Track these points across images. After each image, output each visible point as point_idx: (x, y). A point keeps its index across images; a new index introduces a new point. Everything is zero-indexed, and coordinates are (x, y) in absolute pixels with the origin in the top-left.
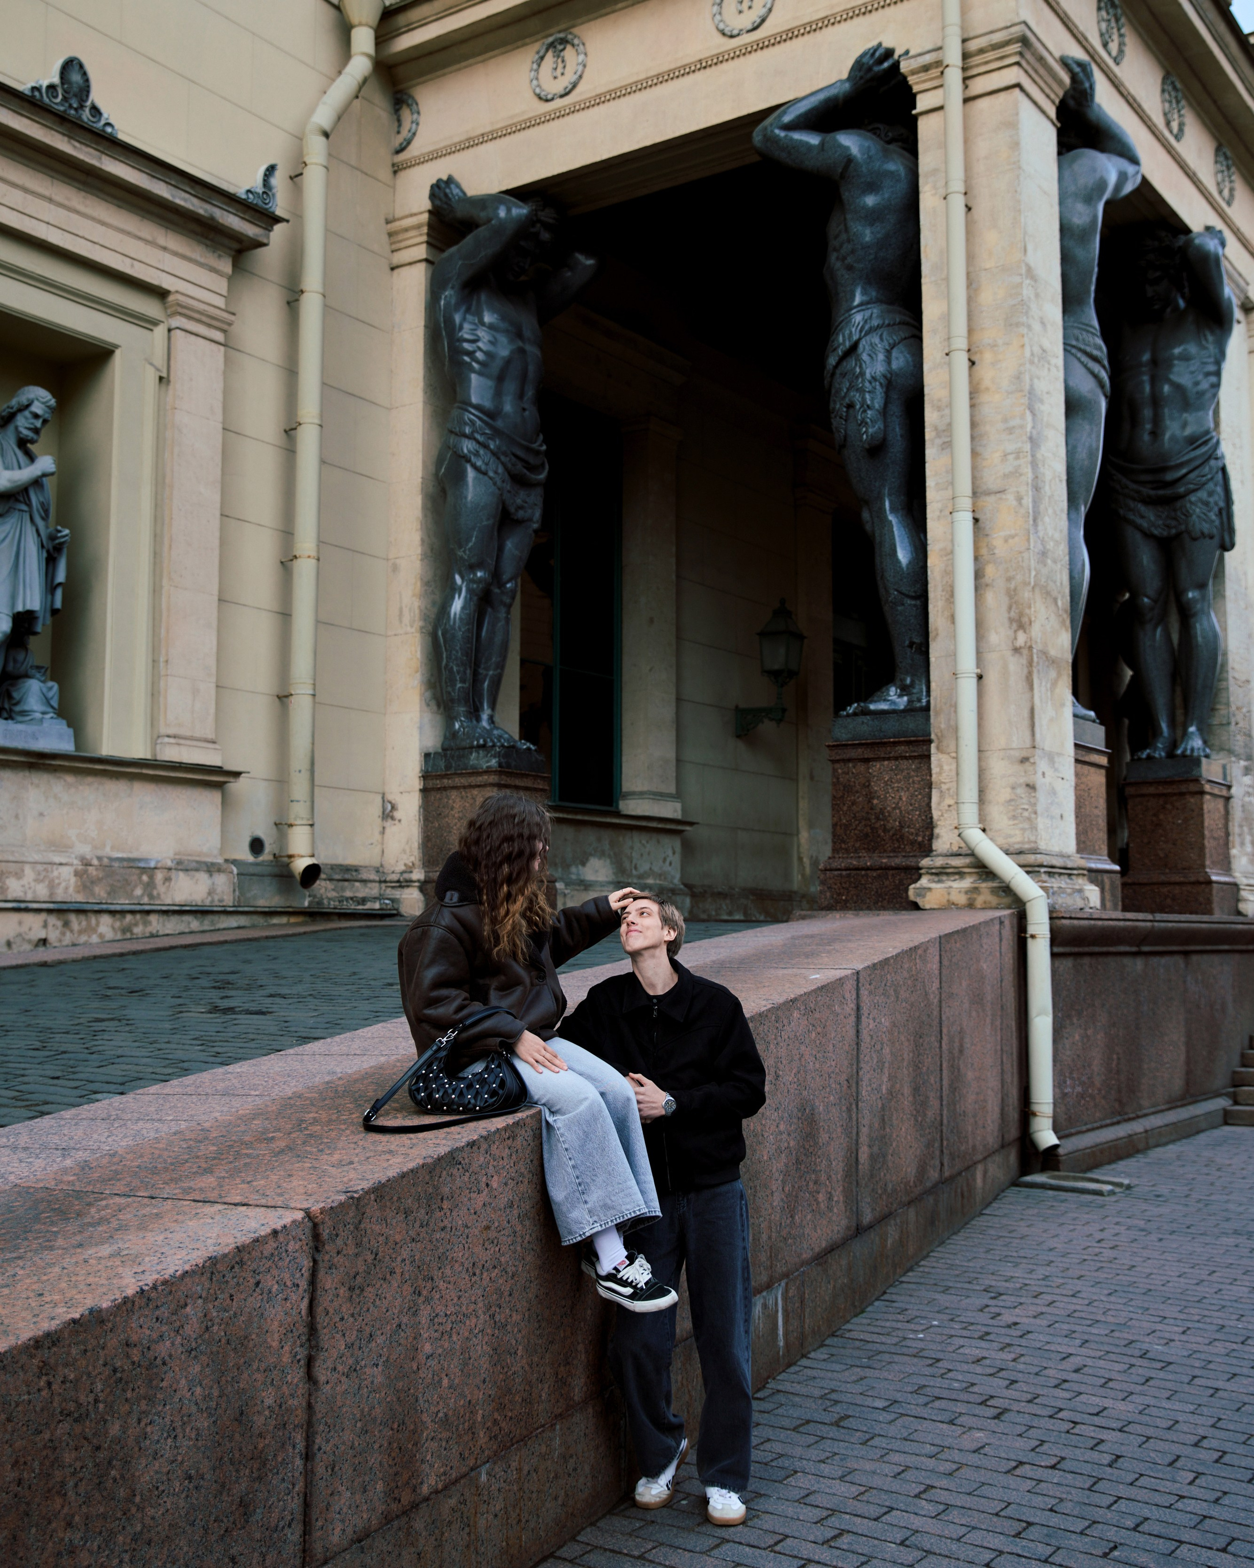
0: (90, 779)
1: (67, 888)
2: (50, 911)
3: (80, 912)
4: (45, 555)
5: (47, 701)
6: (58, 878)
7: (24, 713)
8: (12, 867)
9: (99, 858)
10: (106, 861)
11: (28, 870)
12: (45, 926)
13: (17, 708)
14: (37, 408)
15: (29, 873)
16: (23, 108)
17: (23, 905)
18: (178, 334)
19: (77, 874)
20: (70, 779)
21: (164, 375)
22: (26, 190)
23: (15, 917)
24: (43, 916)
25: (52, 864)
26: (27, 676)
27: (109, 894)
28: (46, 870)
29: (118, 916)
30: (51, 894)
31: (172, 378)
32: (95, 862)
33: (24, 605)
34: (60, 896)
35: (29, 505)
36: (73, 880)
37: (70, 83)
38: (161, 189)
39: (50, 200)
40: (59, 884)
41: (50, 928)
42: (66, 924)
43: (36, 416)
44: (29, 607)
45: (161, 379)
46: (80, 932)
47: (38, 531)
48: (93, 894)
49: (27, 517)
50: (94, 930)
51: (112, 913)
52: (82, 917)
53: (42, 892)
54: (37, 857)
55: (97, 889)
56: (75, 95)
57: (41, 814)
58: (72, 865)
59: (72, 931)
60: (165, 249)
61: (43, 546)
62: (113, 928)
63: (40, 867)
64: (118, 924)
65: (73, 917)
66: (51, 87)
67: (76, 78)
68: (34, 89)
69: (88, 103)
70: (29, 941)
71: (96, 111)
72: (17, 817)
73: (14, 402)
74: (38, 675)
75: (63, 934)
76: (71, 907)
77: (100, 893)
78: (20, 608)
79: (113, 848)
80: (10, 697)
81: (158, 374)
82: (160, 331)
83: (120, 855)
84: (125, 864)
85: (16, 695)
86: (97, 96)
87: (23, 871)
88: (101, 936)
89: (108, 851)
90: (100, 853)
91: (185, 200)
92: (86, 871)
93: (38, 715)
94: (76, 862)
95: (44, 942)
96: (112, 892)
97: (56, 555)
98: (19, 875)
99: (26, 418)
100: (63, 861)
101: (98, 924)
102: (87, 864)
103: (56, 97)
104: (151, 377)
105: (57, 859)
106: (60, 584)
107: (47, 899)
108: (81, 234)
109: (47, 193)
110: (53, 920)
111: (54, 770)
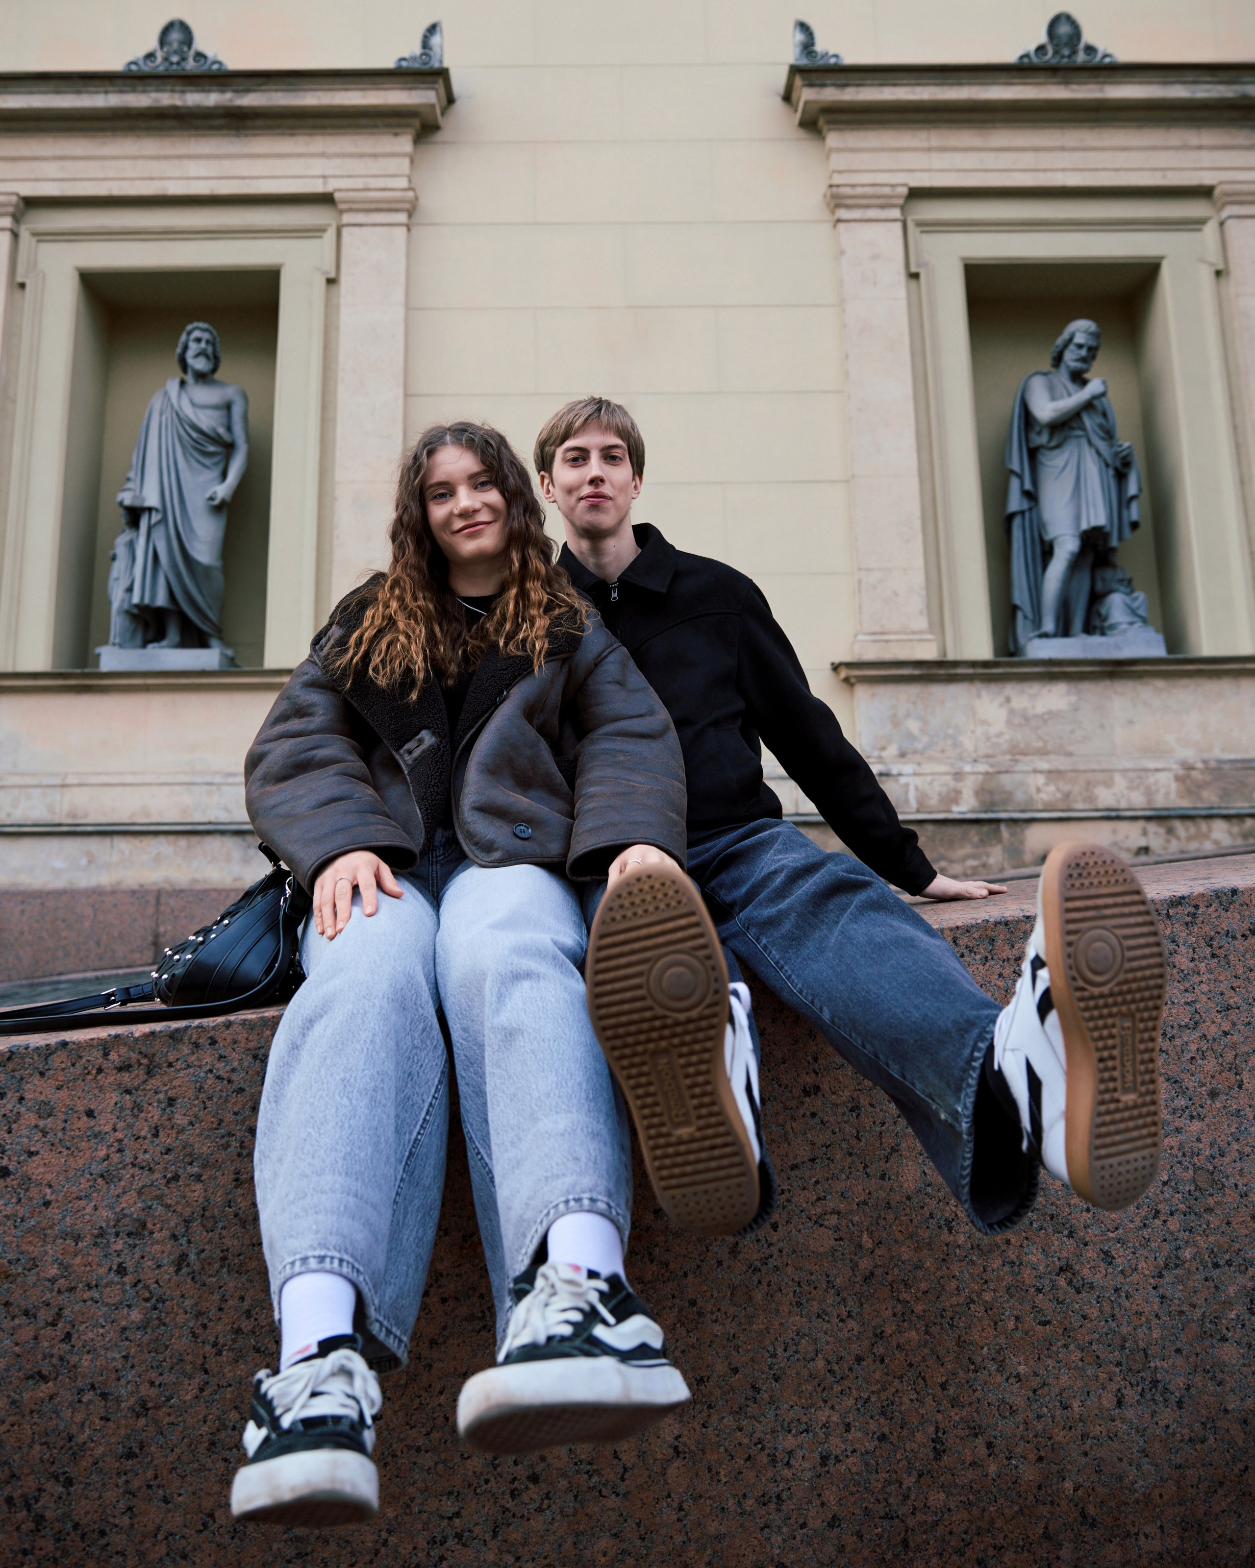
0: (1184, 682)
1: (1167, 794)
2: (1148, 818)
3: (1185, 817)
4: (1111, 472)
5: (1133, 612)
6: (1156, 784)
7: (1112, 627)
8: (1099, 776)
9: (1205, 762)
10: (1213, 764)
11: (1118, 778)
12: (1145, 833)
13: (1106, 624)
14: (1079, 339)
15: (1120, 782)
16: (1013, 78)
17: (1113, 814)
18: (1230, 223)
19: (1177, 778)
20: (1160, 683)
21: (1221, 267)
22: (1037, 149)
23: (1107, 826)
24: (1141, 824)
25: (1146, 770)
26: (1111, 591)
27: (1221, 797)
28: (1140, 777)
29: (1235, 821)
30: (1149, 801)
31: (1232, 267)
32: (1200, 765)
33: (1088, 521)
34: (1160, 801)
35: (1084, 429)
36: (1174, 786)
37: (1059, 37)
38: (1178, 92)
39: (1063, 149)
40: (1157, 791)
41: (1151, 835)
42: (1170, 831)
43: (1080, 346)
44: (1094, 523)
45: (1218, 273)
46: (1190, 839)
47: (1098, 453)
48: (1200, 798)
49: (1084, 441)
50: (1206, 836)
51: (1227, 817)
52: (1189, 824)
53: (1137, 799)
54: (1128, 765)
55: (1205, 794)
56: (1066, 45)
57: (1130, 722)
58: (1169, 770)
59: (1178, 838)
60: (1200, 148)
61: (1107, 465)
62: (1230, 833)
63: (1131, 775)
64: (1236, 829)
65: (1177, 825)
66: (1041, 49)
67: (1064, 29)
68: (1022, 57)
69: (1082, 46)
70: (1128, 850)
71: (1090, 50)
72: (1102, 726)
73: (1060, 341)
74: (1122, 589)
75: (1168, 841)
76: (1172, 813)
77: (1210, 798)
78: (1084, 526)
79: (1223, 750)
80: (1099, 615)
81: (1213, 269)
82: (1210, 230)
83: (1232, 756)
84: (1239, 765)
85: (1103, 611)
86: (1088, 37)
87: (1112, 779)
88: (1216, 842)
89: (1218, 753)
90: (1206, 756)
91: (1208, 91)
92: (1188, 776)
93: (1124, 626)
94: (1175, 767)
95: (1146, 850)
96: (1225, 794)
97: (1125, 471)
98: (1109, 784)
99: (1072, 351)
100: (1160, 765)
101: (1210, 830)
102: (1189, 767)
103: (1045, 54)
104: (1206, 275)
105: (1151, 765)
106: (1134, 497)
107: (1145, 806)
108: (1100, 166)
109: (1058, 143)
110: (1152, 827)
111: (1140, 676)
